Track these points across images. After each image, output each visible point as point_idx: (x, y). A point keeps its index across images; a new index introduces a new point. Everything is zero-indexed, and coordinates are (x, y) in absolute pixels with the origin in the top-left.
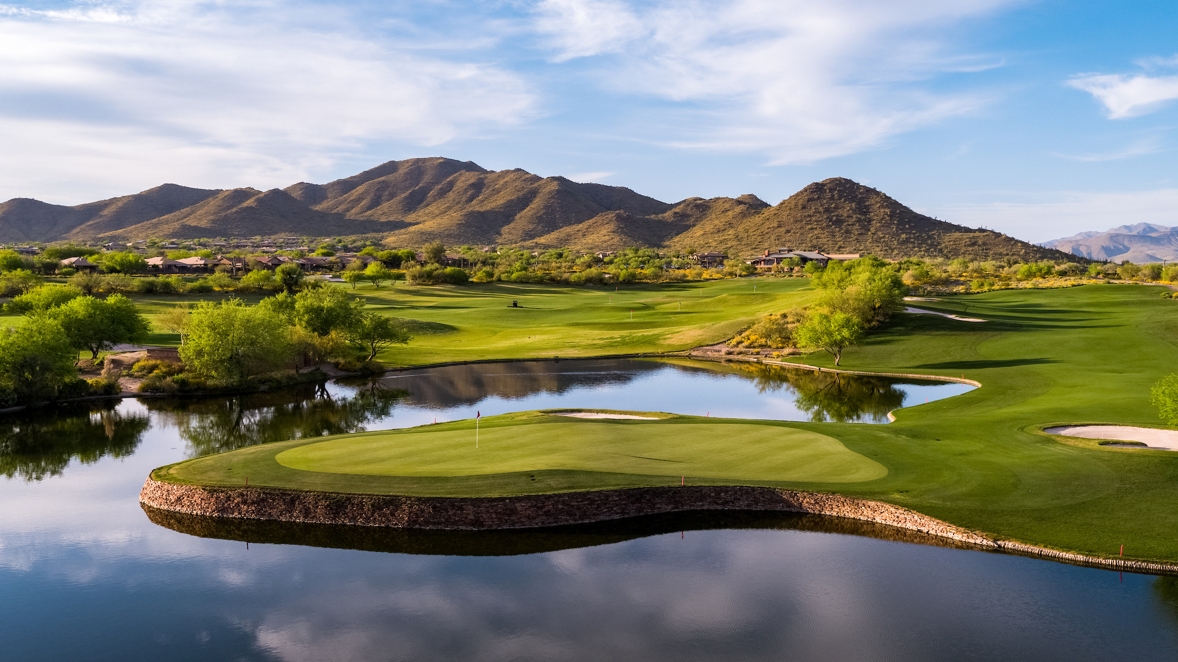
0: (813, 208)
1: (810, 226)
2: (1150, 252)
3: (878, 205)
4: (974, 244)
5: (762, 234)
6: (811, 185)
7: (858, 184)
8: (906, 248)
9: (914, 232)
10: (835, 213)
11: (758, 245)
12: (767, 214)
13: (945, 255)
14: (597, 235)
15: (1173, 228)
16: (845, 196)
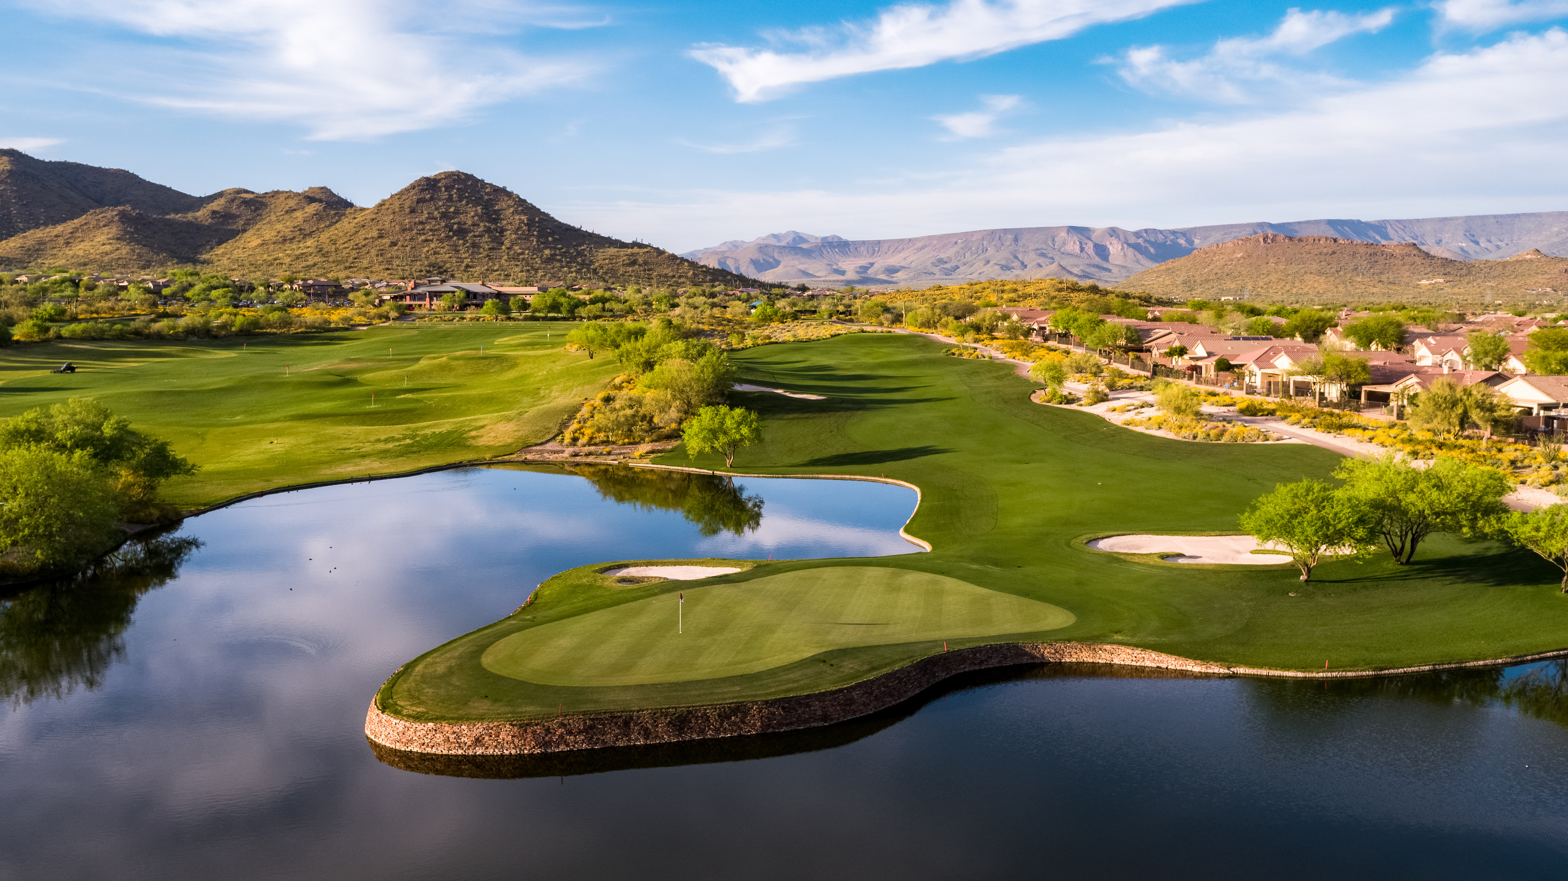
0: (425, 212)
1: (423, 237)
2: (802, 267)
3: (512, 210)
4: (634, 263)
5: (357, 248)
6: (420, 180)
7: (482, 181)
8: (553, 268)
9: (559, 246)
10: (456, 220)
11: (353, 263)
12: (361, 219)
13: (601, 277)
14: (91, 243)
15: (824, 239)
16: (466, 197)
